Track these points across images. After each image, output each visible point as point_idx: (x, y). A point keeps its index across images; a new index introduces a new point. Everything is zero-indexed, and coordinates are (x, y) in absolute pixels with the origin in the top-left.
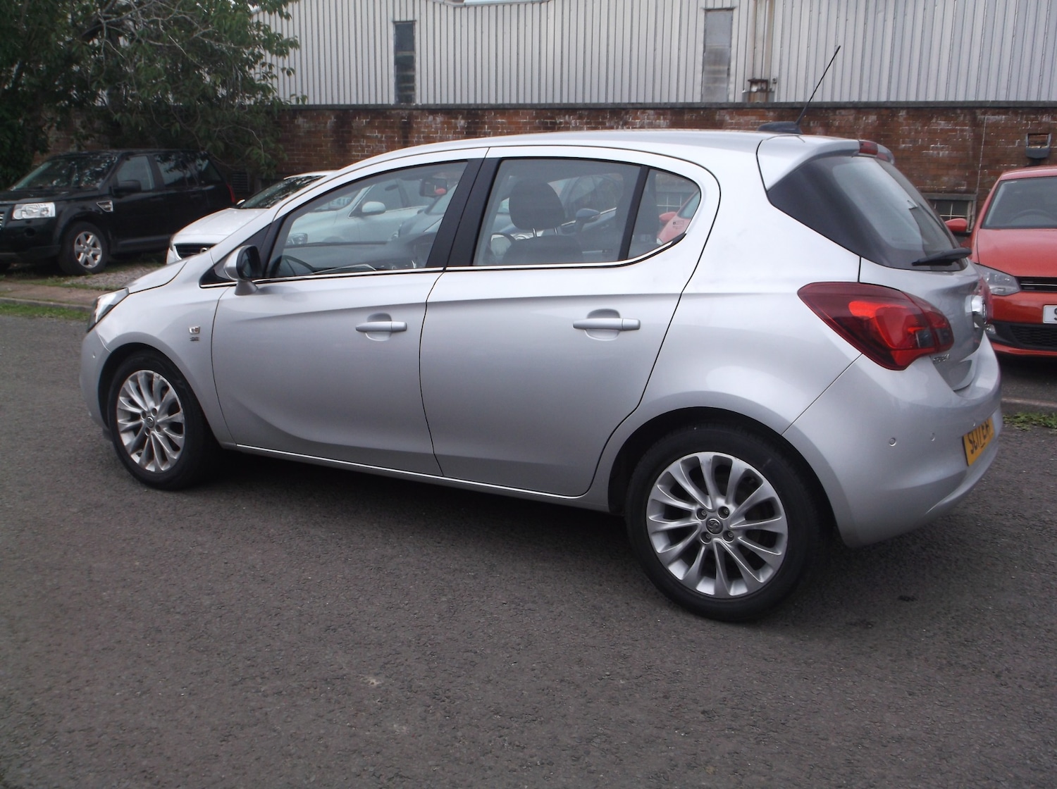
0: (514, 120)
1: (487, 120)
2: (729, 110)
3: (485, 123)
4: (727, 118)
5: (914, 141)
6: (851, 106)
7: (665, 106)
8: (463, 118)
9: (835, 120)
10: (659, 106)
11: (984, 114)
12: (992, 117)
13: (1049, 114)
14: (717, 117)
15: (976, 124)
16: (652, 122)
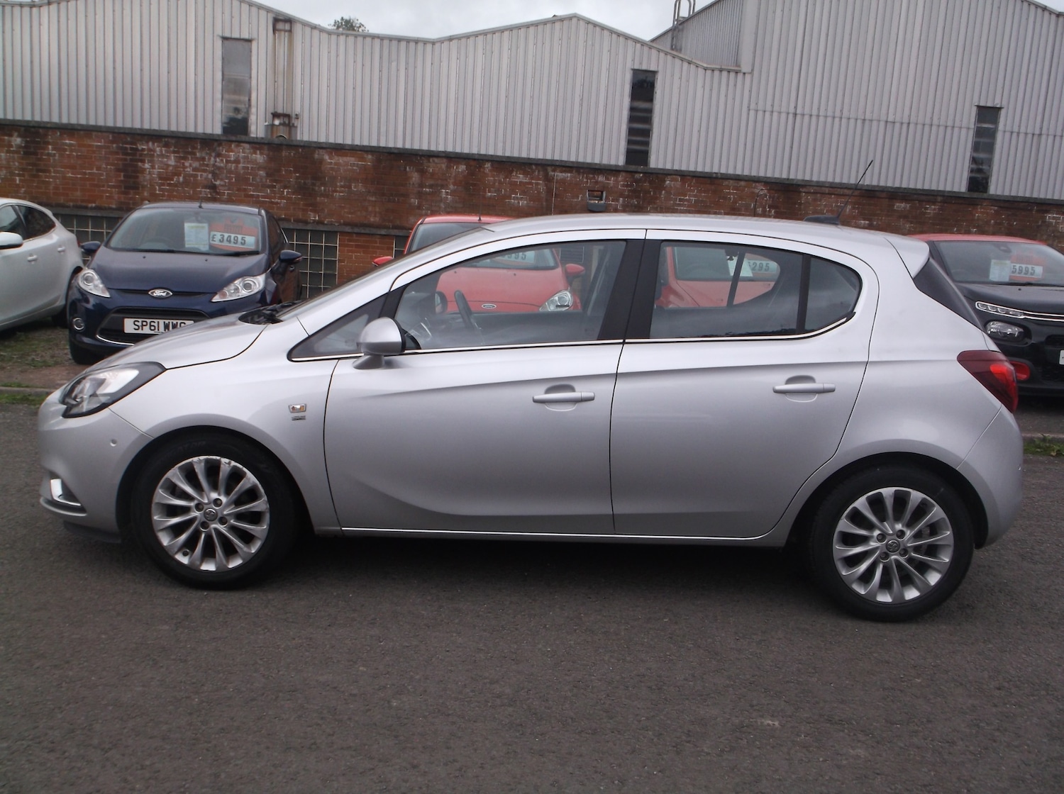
0: (85, 142)
1: (50, 140)
2: (328, 150)
3: (48, 143)
4: (326, 157)
5: (498, 191)
6: (444, 155)
7: (263, 141)
8: (19, 136)
9: (429, 167)
10: (255, 140)
11: (554, 171)
12: (560, 174)
13: (604, 174)
14: (316, 156)
15: (548, 179)
16: (248, 156)
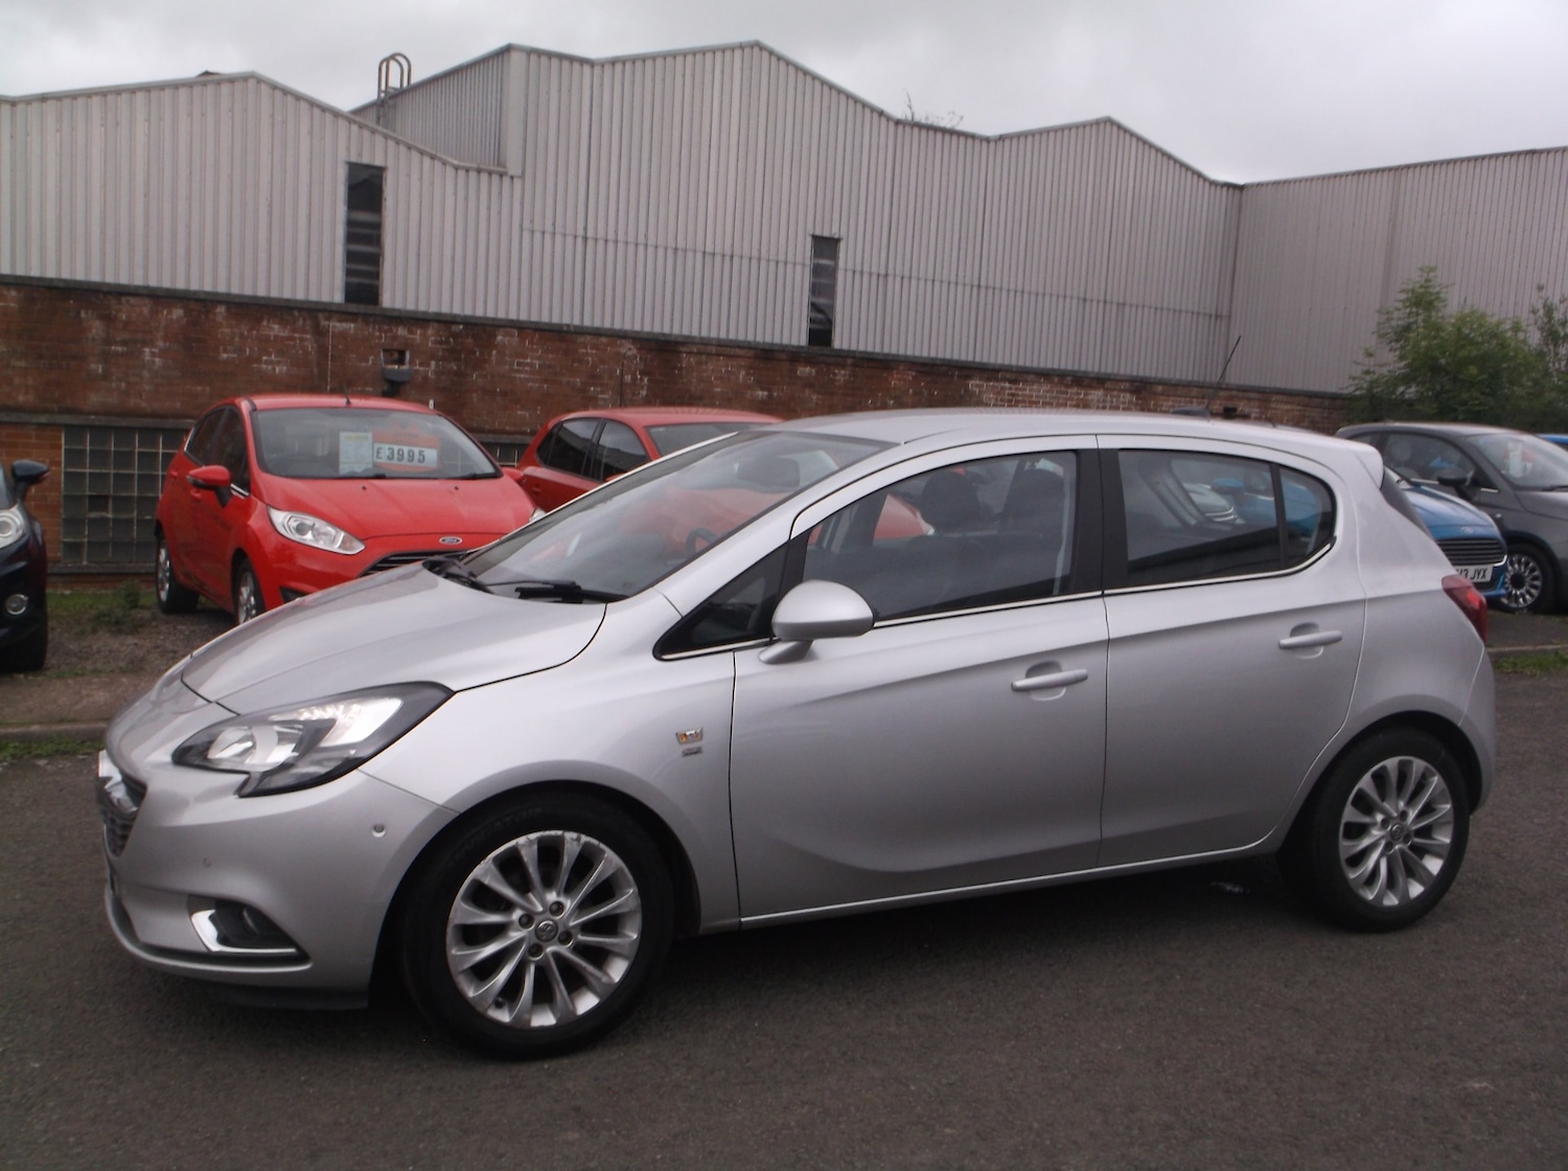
5: (241, 350)
6: (145, 292)
9: (120, 311)
11: (328, 319)
12: (338, 325)
13: (405, 326)
15: (320, 333)
